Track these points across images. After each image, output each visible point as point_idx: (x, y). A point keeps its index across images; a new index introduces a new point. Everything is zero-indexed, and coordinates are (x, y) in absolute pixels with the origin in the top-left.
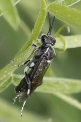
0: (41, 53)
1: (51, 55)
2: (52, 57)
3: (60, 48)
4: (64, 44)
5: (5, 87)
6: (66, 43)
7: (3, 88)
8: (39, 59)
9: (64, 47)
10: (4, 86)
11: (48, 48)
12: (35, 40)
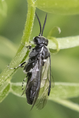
0: (37, 53)
1: (46, 54)
2: (47, 55)
3: (53, 48)
4: (57, 45)
5: (5, 95)
6: (59, 44)
7: (3, 97)
8: (35, 59)
9: (57, 47)
10: (3, 95)
11: (43, 48)
12: (27, 41)
